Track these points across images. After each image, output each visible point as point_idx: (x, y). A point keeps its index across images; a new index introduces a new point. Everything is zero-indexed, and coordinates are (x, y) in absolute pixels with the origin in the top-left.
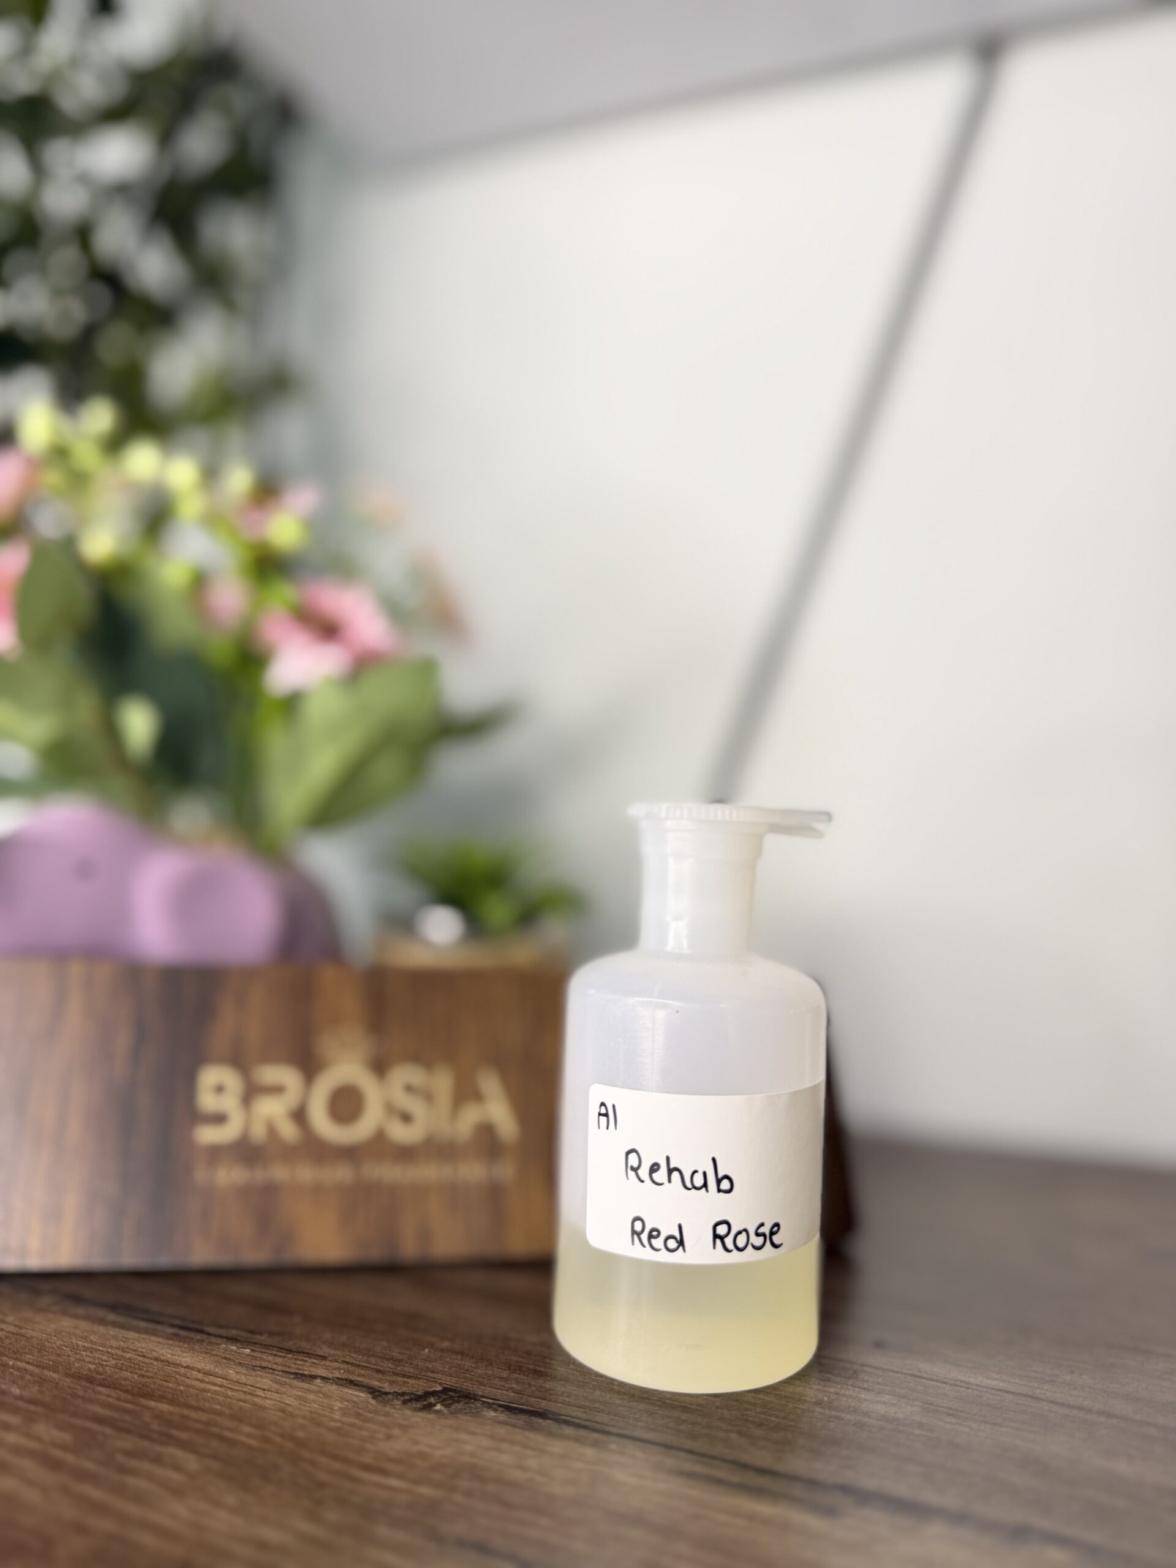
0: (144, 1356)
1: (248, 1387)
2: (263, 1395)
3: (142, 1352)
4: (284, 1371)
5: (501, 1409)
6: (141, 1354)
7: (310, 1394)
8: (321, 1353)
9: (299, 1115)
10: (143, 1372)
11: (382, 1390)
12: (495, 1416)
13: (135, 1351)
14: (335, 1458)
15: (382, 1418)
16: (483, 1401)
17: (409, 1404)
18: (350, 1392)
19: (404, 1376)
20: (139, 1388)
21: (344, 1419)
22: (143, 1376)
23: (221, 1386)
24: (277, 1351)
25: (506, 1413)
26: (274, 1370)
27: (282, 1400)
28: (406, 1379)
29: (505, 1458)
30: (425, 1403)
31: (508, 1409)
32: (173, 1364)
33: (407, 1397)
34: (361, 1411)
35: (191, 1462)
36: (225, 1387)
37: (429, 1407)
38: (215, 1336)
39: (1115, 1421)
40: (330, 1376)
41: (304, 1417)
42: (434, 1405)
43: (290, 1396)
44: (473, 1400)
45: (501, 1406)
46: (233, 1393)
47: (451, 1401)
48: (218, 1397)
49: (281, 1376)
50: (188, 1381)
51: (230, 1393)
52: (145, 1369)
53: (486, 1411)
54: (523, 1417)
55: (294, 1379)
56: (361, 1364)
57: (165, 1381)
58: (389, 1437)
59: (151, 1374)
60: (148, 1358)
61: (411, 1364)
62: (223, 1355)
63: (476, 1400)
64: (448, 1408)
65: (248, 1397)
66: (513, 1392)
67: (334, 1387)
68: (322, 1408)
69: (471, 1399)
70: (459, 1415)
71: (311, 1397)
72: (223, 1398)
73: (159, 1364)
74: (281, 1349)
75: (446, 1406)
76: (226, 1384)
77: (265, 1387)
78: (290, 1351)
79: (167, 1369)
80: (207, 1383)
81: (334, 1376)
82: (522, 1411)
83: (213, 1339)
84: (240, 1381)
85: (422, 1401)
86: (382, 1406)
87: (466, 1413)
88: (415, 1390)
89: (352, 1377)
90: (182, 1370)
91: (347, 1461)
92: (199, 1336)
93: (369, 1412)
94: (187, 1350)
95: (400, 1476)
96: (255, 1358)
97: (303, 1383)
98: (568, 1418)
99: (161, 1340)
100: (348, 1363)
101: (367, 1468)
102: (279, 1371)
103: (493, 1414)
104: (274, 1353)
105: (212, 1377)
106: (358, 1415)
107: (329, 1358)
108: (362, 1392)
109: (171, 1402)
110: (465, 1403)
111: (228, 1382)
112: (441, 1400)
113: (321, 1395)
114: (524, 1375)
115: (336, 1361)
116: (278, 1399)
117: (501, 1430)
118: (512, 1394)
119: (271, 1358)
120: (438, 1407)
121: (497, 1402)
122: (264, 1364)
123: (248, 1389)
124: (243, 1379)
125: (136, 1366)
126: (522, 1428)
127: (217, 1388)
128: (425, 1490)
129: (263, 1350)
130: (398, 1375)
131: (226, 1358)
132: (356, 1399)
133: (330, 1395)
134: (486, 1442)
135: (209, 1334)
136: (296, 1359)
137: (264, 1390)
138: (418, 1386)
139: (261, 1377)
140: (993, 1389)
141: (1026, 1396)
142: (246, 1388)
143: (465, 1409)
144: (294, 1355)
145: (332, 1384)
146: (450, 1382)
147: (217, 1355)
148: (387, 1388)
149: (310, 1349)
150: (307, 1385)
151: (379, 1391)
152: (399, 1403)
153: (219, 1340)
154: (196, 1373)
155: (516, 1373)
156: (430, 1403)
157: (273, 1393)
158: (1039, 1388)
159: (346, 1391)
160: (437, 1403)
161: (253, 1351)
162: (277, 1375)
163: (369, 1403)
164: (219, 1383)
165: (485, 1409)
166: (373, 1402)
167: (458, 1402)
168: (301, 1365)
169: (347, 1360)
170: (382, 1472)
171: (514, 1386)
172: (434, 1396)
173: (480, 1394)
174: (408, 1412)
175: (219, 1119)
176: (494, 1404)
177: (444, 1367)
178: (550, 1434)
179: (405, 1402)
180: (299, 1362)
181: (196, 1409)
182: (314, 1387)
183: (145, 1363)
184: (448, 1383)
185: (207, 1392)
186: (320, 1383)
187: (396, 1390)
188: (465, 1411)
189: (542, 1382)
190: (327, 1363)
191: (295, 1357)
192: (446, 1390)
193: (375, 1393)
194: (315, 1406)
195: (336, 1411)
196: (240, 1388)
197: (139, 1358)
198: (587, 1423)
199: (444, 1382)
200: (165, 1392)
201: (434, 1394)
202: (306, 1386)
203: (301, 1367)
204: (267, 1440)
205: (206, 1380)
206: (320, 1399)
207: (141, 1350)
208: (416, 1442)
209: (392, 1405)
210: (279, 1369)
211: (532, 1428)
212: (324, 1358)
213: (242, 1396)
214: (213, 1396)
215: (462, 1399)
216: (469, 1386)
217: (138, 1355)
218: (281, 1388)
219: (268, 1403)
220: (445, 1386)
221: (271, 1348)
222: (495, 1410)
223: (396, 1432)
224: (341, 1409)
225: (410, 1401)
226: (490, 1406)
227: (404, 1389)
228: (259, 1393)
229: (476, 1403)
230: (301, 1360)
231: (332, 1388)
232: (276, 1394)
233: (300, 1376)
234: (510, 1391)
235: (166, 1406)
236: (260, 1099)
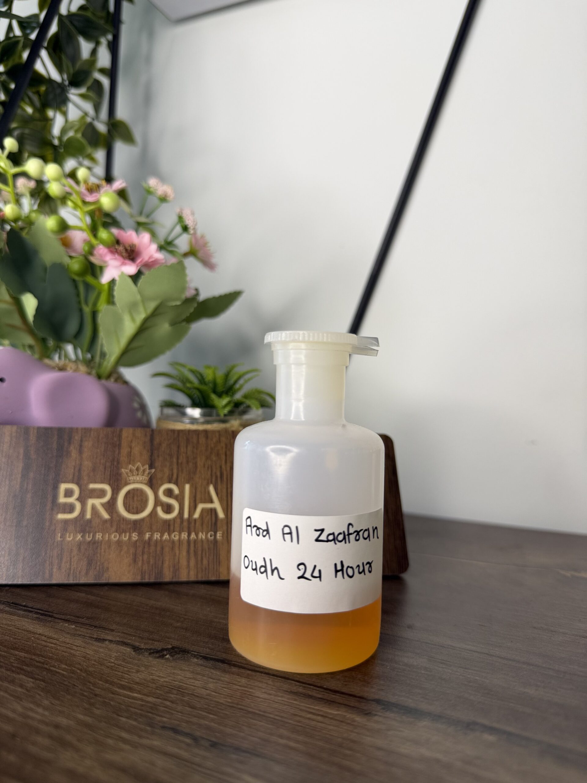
0: (18, 629)
1: (69, 645)
2: (76, 649)
3: (18, 626)
4: (90, 637)
5: (201, 658)
6: (17, 627)
7: (101, 649)
8: (112, 628)
9: (111, 506)
10: (16, 637)
11: (140, 647)
12: (197, 661)
13: (15, 626)
14: (107, 681)
15: (136, 662)
16: (192, 654)
17: (153, 654)
18: (123, 648)
19: (153, 640)
20: (12, 645)
21: (116, 662)
22: (15, 639)
23: (55, 644)
24: (89, 627)
25: (203, 660)
26: (85, 636)
27: (85, 652)
28: (153, 642)
29: (197, 683)
30: (161, 654)
31: (205, 658)
32: (33, 633)
33: (152, 651)
34: (126, 658)
35: (29, 683)
36: (57, 645)
37: (163, 656)
38: (58, 619)
39: (531, 667)
40: (114, 639)
41: (95, 661)
42: (166, 655)
43: (90, 650)
44: (187, 653)
45: (201, 656)
46: (61, 648)
47: (175, 653)
48: (52, 650)
49: (88, 639)
50: (38, 641)
51: (59, 648)
52: (17, 635)
53: (193, 659)
54: (211, 662)
55: (94, 641)
56: (132, 633)
57: (27, 641)
58: (138, 671)
59: (19, 638)
60: (20, 629)
61: (158, 634)
62: (60, 629)
63: (188, 653)
64: (173, 656)
65: (69, 650)
66: (209, 649)
67: (115, 645)
68: (106, 656)
69: (186, 652)
70: (178, 661)
71: (101, 650)
72: (54, 650)
73: (26, 633)
74: (91, 626)
75: (171, 656)
76: (58, 643)
77: (78, 645)
78: (95, 627)
79: (29, 635)
80: (48, 642)
81: (116, 639)
82: (212, 659)
83: (57, 620)
84: (66, 642)
85: (159, 653)
86: (138, 655)
87: (181, 660)
88: (157, 647)
89: (125, 641)
90: (37, 636)
91: (112, 683)
92: (50, 619)
93: (130, 658)
94: (42, 626)
95: (139, 692)
96: (76, 630)
97: (99, 643)
98: (235, 663)
99: (30, 621)
100: (125, 633)
101: (123, 687)
102: (87, 637)
103: (196, 660)
104: (87, 628)
105: (51, 639)
106: (124, 660)
107: (115, 631)
108: (128, 647)
109: (27, 652)
110: (182, 654)
111: (59, 642)
112: (170, 653)
113: (107, 649)
114: (217, 640)
115: (119, 632)
116: (84, 651)
117: (199, 669)
118: (208, 650)
119: (85, 630)
120: (168, 656)
121: (199, 654)
122: (80, 633)
123: (69, 646)
124: (68, 640)
125: (13, 634)
126: (210, 668)
127: (53, 645)
128: (150, 699)
129: (82, 626)
130: (150, 639)
131: (61, 630)
132: (124, 652)
133: (111, 649)
134: (189, 675)
135: (56, 618)
136: (98, 631)
137: (77, 646)
138: (158, 646)
139: (77, 639)
140: (468, 650)
141: (485, 653)
142: (68, 645)
143: (181, 658)
144: (97, 629)
145: (114, 643)
146: (176, 643)
147: (57, 629)
148: (142, 646)
149: (106, 626)
150: (101, 644)
151: (138, 647)
152: (147, 654)
153: (59, 621)
154: (44, 637)
155: (213, 639)
156: (164, 654)
157: (82, 648)
158: (492, 650)
159: (120, 647)
160: (167, 654)
161: (76, 626)
162: (86, 639)
163: (131, 654)
164: (54, 643)
165: (192, 658)
166: (133, 653)
167: (179, 654)
168: (100, 634)
169: (125, 632)
170: (131, 689)
171: (210, 646)
172: (166, 651)
173: (191, 649)
174: (150, 659)
175: (70, 508)
176: (197, 655)
177: (175, 636)
178: (224, 671)
179: (150, 654)
180: (99, 632)
181: (39, 655)
182: (104, 645)
183: (18, 632)
184: (175, 644)
185: (47, 647)
186: (108, 643)
187: (147, 647)
188: (181, 659)
189: (226, 644)
190: (114, 633)
191: (98, 630)
192: (173, 648)
193: (136, 649)
194: (103, 655)
195: (113, 657)
196: (65, 645)
197: (15, 629)
198: (246, 666)
199: (174, 643)
200: (25, 646)
201: (166, 649)
202: (99, 644)
203: (99, 635)
204: (73, 672)
205: (48, 641)
206: (106, 652)
207: (18, 625)
208: (152, 674)
209: (143, 655)
210: (88, 636)
211: (215, 668)
212: (113, 630)
213: (65, 650)
214: (50, 649)
215: (181, 652)
216: (186, 646)
217: (16, 628)
218: (86, 646)
219: (77, 653)
220: (174, 645)
221: (86, 625)
222: (198, 658)
223: (143, 669)
224: (116, 656)
225: (153, 653)
226: (195, 656)
227: (151, 647)
228: (75, 648)
229: (188, 655)
230: (100, 631)
231: (113, 646)
232: (83, 649)
233: (98, 640)
234: (207, 648)
235: (24, 654)
236: (91, 498)
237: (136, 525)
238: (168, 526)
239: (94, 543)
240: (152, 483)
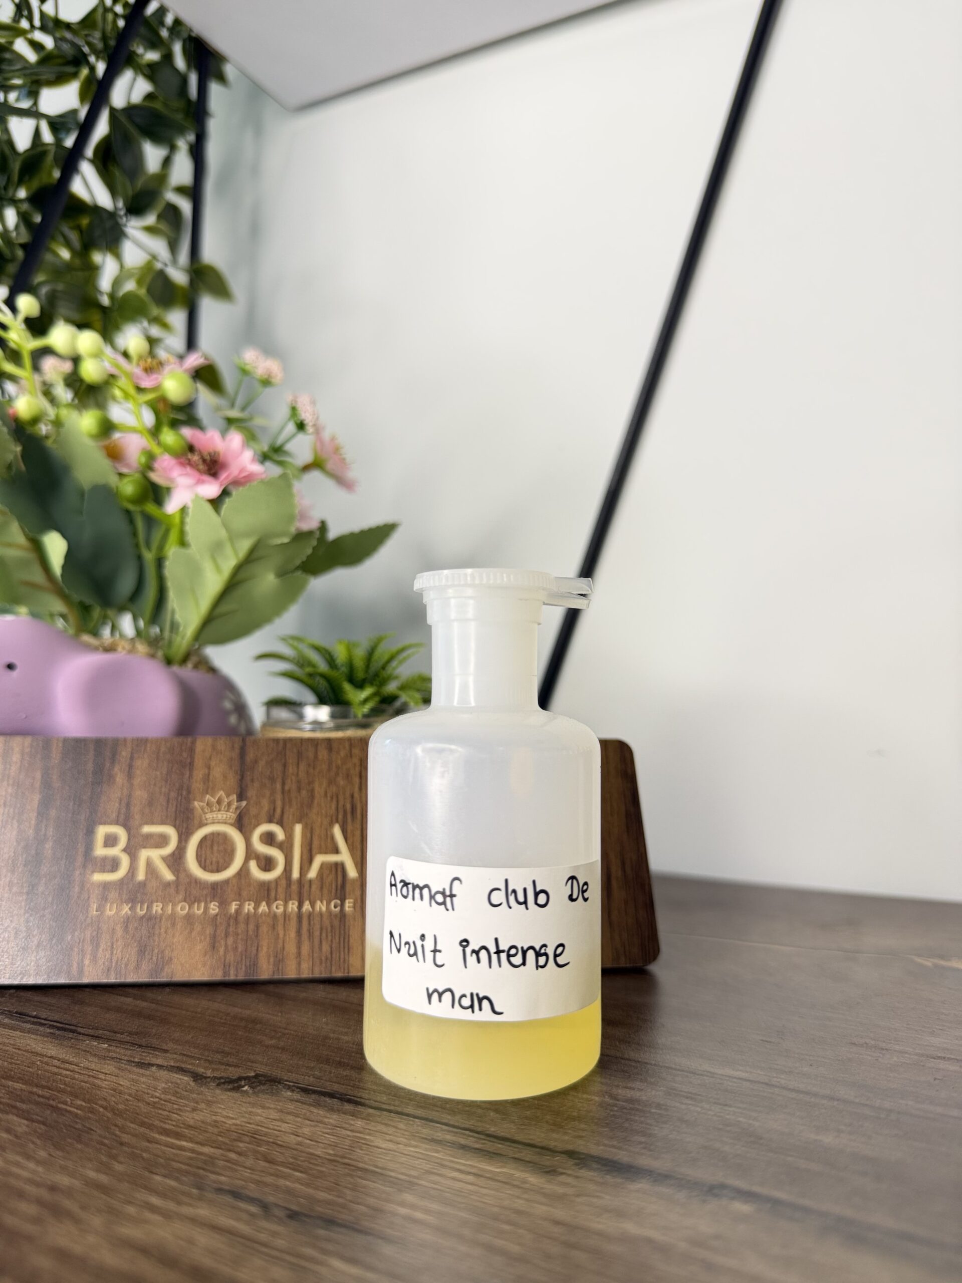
0: (19, 1049)
1: (94, 1072)
2: (103, 1078)
3: (19, 1046)
4: (128, 1061)
5: (299, 1090)
6: (18, 1047)
7: (142, 1077)
8: (165, 1047)
9: (176, 860)
10: (13, 1060)
11: (205, 1075)
12: (290, 1095)
13: (14, 1045)
14: (143, 1124)
15: (195, 1096)
16: (286, 1084)
17: (222, 1086)
18: (177, 1077)
19: (228, 1065)
20: (5, 1072)
21: (163, 1096)
22: (11, 1063)
23: (72, 1071)
24: (130, 1046)
25: (301, 1093)
26: (121, 1059)
27: (117, 1082)
28: (227, 1067)
29: (284, 1127)
30: (236, 1085)
31: (305, 1091)
32: (40, 1055)
33: (223, 1081)
34: (179, 1090)
35: (21, 1125)
36: (75, 1072)
37: (237, 1089)
38: (84, 1034)
39: (835, 1103)
40: (166, 1064)
41: (130, 1095)
42: (243, 1087)
43: (126, 1079)
44: (277, 1084)
45: (298, 1088)
46: (80, 1076)
47: (258, 1084)
48: (66, 1079)
49: (125, 1064)
50: (47, 1067)
51: (77, 1076)
52: (16, 1058)
53: (285, 1092)
54: (313, 1096)
55: (134, 1066)
56: (195, 1055)
57: (28, 1067)
58: (194, 1110)
59: (18, 1062)
60: (22, 1050)
61: (237, 1056)
62: (84, 1049)
63: (279, 1083)
64: (253, 1088)
65: (91, 1079)
66: (314, 1078)
67: (166, 1072)
68: (148, 1087)
69: (275, 1082)
70: (260, 1094)
71: (143, 1079)
72: (69, 1079)
73: (28, 1055)
74: (133, 1044)
75: (251, 1087)
76: (77, 1070)
77: (108, 1072)
78: (140, 1046)
79: (33, 1058)
80: (61, 1068)
81: (169, 1064)
82: (314, 1092)
83: (81, 1037)
84: (89, 1068)
85: (233, 1084)
86: (200, 1087)
87: (267, 1093)
88: (232, 1075)
89: (183, 1066)
90: (46, 1059)
91: (150, 1127)
92: (71, 1035)
93: (186, 1091)
94: (56, 1045)
95: (191, 1140)
96: (109, 1051)
97: (141, 1070)
98: (352, 1098)
99: (38, 1037)
100: (184, 1055)
101: (166, 1132)
102: (125, 1060)
103: (289, 1093)
104: (126, 1047)
105: (68, 1064)
106: (175, 1094)
107: (170, 1051)
108: (185, 1076)
109: (26, 1083)
110: (270, 1085)
111: (79, 1068)
112: (250, 1082)
113: (152, 1078)
114: (329, 1065)
115: (175, 1053)
116: (115, 1081)
117: (291, 1107)
118: (311, 1079)
119: (122, 1051)
120: (246, 1088)
121: (296, 1085)
122: (114, 1055)
123: (94, 1073)
124: (93, 1066)
125: (9, 1056)
126: (310, 1105)
127: (68, 1073)
128: (206, 1150)
129: (119, 1045)
130: (222, 1064)
131: (85, 1051)
132: (179, 1081)
133: (159, 1078)
134: (274, 1115)
135: (80, 1034)
136: (143, 1052)
137: (106, 1074)
138: (234, 1073)
139: (108, 1064)
140: (735, 1078)
141: (762, 1083)
142: (92, 1072)
143: (267, 1090)
144: (142, 1049)
145: (164, 1070)
146: (262, 1069)
147: (79, 1049)
148: (209, 1073)
149: (158, 1045)
150: (143, 1071)
151: (201, 1075)
152: (214, 1084)
153: (86, 1038)
154: (56, 1061)
155: (322, 1063)
156: (240, 1085)
157: (112, 1077)
158: (776, 1077)
159: (173, 1075)
160: (245, 1085)
161: (110, 1045)
162: (122, 1063)
163: (189, 1084)
164: (72, 1069)
165: (284, 1090)
166: (192, 1084)
167: (265, 1084)
168: (145, 1056)
169: (185, 1053)
170: (178, 1136)
171: (316, 1073)
172: (245, 1080)
173: (285, 1078)
174: (218, 1091)
175: (114, 865)
176: (293, 1086)
177: (264, 1059)
178: (332, 1110)
179: (218, 1085)
180: (143, 1054)
181: (43, 1087)
182: (148, 1072)
183: (18, 1054)
184: (262, 1070)
185: (58, 1075)
186: (155, 1069)
187: (215, 1075)
188: (266, 1091)
189: (342, 1070)
190: (168, 1055)
191: (143, 1050)
192: (257, 1076)
193: (197, 1077)
194: (144, 1086)
195: (159, 1090)
196: (87, 1073)
197: (14, 1050)
199: (259, 1070)
200: (24, 1075)
201: (245, 1078)
202: (142, 1071)
203: (144, 1057)
204: (92, 1111)
205: (62, 1066)
206: (150, 1081)
207: (19, 1045)
208: (216, 1114)
209: (207, 1086)
210: (125, 1059)
211: (318, 1105)
212: (166, 1051)
213: (86, 1078)
214: (62, 1078)
215: (268, 1082)
216: (277, 1073)
217: (15, 1048)
218: (121, 1073)
219: (104, 1084)
220: (258, 1072)
221: (126, 1044)
222: (293, 1091)
223: (203, 1106)
224: (164, 1088)
225: (224, 1083)
226: (289, 1088)
227: (223, 1075)
228: (102, 1076)
229: (279, 1086)
230: (146, 1053)
231: (163, 1074)
232: (114, 1077)
233: (141, 1065)
234: (311, 1077)
235: (21, 1085)
236: (145, 847)
237: (216, 891)
238: (266, 892)
239: (149, 918)
240: (242, 824)
